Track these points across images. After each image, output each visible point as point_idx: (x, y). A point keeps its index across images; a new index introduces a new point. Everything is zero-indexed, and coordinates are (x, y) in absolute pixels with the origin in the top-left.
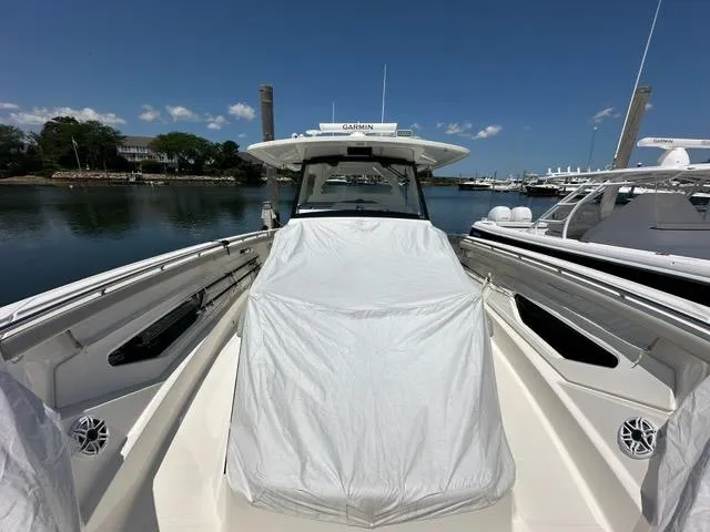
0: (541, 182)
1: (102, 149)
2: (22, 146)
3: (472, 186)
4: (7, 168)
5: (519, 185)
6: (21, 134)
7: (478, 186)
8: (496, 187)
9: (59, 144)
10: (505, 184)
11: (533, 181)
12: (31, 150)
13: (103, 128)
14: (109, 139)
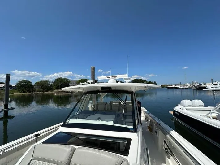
0: (201, 85)
1: (66, 84)
2: (50, 85)
3: (172, 87)
4: (45, 90)
5: (192, 86)
6: (50, 82)
7: (174, 87)
8: (182, 87)
9: (57, 84)
10: (185, 86)
11: (197, 84)
12: (52, 85)
13: (67, 79)
14: (67, 82)
